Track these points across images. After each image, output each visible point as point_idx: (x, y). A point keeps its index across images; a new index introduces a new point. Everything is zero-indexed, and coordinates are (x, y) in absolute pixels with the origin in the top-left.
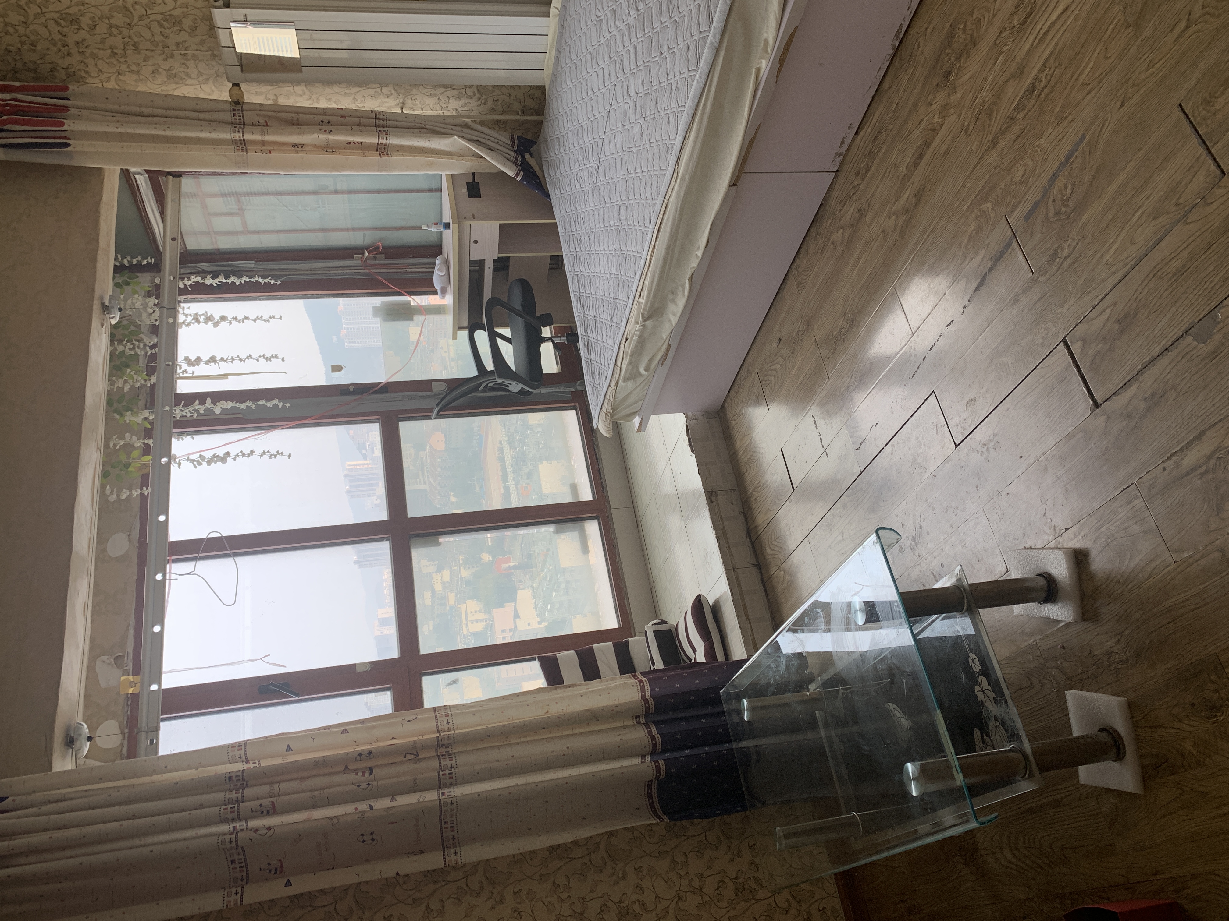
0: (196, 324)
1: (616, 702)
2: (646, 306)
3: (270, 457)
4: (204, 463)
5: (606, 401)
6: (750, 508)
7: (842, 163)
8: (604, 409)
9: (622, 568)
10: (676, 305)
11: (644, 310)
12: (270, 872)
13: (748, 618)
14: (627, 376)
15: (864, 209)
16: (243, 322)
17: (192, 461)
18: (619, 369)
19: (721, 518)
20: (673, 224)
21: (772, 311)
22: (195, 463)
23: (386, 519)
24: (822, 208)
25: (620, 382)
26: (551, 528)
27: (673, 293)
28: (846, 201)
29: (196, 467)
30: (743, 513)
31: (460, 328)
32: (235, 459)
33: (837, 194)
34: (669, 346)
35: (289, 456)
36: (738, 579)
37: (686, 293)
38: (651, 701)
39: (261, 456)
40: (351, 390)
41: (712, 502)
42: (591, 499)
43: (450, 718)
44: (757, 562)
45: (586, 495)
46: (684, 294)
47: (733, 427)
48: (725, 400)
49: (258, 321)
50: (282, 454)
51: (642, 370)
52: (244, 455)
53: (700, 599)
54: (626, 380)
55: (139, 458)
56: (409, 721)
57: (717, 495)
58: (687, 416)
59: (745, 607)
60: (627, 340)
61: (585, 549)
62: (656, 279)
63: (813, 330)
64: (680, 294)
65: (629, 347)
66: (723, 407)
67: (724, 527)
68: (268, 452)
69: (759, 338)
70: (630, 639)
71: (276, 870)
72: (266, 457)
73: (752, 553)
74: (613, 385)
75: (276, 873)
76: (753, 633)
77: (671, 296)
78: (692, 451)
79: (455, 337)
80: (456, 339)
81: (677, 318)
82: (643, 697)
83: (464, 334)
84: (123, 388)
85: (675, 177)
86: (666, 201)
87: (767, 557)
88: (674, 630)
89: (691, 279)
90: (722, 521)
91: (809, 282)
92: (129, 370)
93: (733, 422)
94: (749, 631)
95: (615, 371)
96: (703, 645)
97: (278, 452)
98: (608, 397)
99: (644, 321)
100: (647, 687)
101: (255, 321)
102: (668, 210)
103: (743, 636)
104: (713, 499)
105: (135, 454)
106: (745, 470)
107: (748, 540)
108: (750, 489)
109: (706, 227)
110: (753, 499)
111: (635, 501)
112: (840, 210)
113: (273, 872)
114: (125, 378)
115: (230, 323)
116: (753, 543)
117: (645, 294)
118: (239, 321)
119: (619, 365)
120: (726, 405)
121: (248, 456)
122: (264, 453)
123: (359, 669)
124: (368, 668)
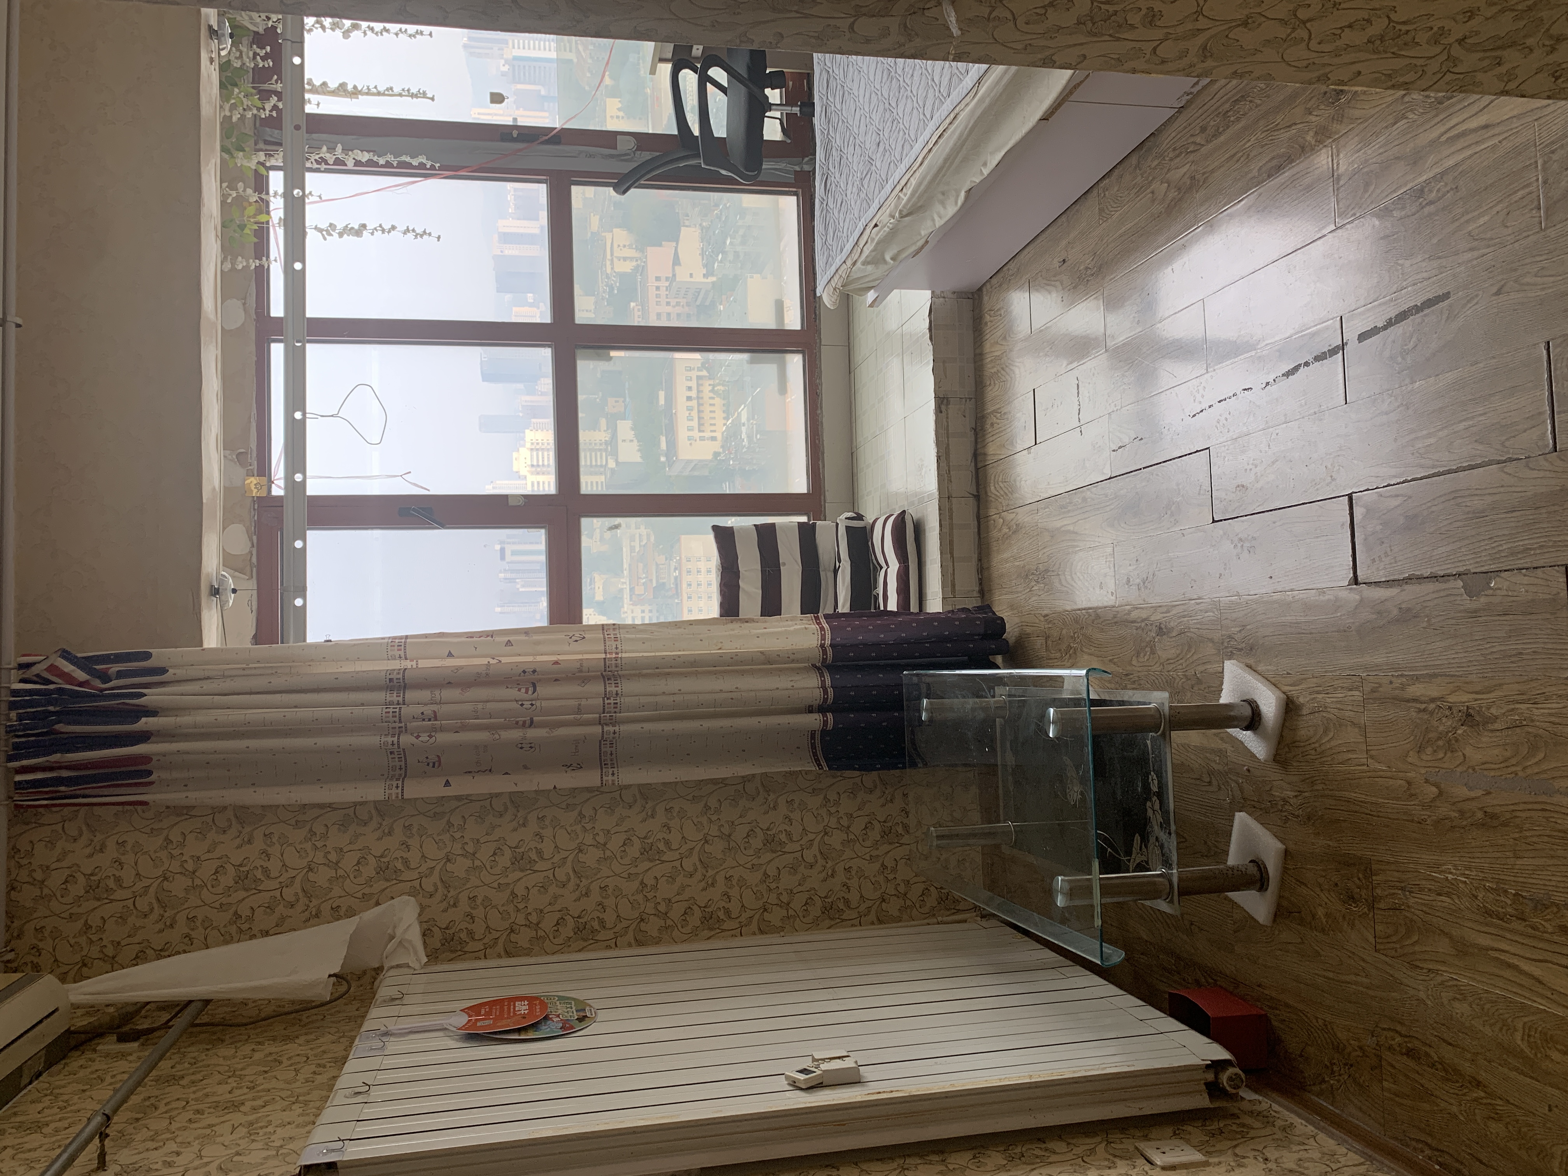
0: (320, 29)
2: (906, 204)
3: (416, 236)
4: (336, 235)
5: (837, 276)
6: (983, 429)
7: (1189, 103)
8: (833, 283)
9: (822, 423)
10: (945, 208)
11: (904, 207)
12: (428, 765)
13: (952, 556)
14: (869, 260)
16: (382, 34)
17: (320, 230)
18: (859, 250)
19: (948, 433)
20: (959, 138)
21: (1064, 218)
22: (324, 233)
23: (549, 322)
24: (1152, 139)
25: (859, 264)
26: (745, 356)
27: (943, 194)
29: (325, 239)
30: (975, 430)
31: (662, 60)
32: (372, 234)
33: (1173, 134)
34: (927, 242)
35: (439, 238)
36: (951, 510)
37: (960, 203)
38: (830, 652)
39: (405, 233)
40: (515, 136)
41: (941, 412)
42: (799, 328)
43: (618, 643)
44: (978, 492)
45: (793, 321)
46: (956, 203)
47: (986, 323)
48: (984, 284)
49: (401, 35)
50: (430, 234)
51: (888, 258)
52: (383, 231)
54: (865, 263)
55: (255, 216)
56: (576, 641)
57: (948, 404)
58: (933, 292)
59: (951, 543)
60: (876, 225)
61: (783, 388)
62: (925, 183)
63: (1103, 279)
64: (952, 199)
65: (877, 235)
66: (980, 289)
67: (948, 445)
68: (413, 230)
69: (1040, 239)
70: (818, 523)
71: (434, 763)
72: (411, 235)
73: (974, 480)
74: (849, 262)
75: (434, 767)
76: (954, 574)
77: (940, 197)
78: (931, 339)
79: (653, 71)
80: (654, 74)
81: (942, 222)
82: (822, 646)
83: (666, 69)
84: (231, 117)
85: (972, 94)
86: (956, 111)
87: (989, 494)
88: (868, 527)
89: (969, 192)
90: (948, 438)
91: (1114, 217)
92: (236, 90)
93: (987, 318)
94: (950, 570)
95: (855, 251)
96: (898, 565)
97: (425, 232)
98: (840, 272)
99: (902, 217)
100: (828, 636)
101: (397, 34)
102: (957, 122)
103: (943, 575)
104: (943, 408)
105: (251, 210)
106: (988, 383)
107: (973, 464)
108: (990, 408)
109: (998, 149)
110: (989, 422)
111: (851, 338)
113: (431, 765)
114: (233, 101)
115: (365, 33)
116: (977, 469)
117: (909, 191)
118: (377, 34)
119: (861, 246)
120: (984, 289)
121: (389, 232)
122: (407, 231)
123: (511, 502)
124: (521, 502)
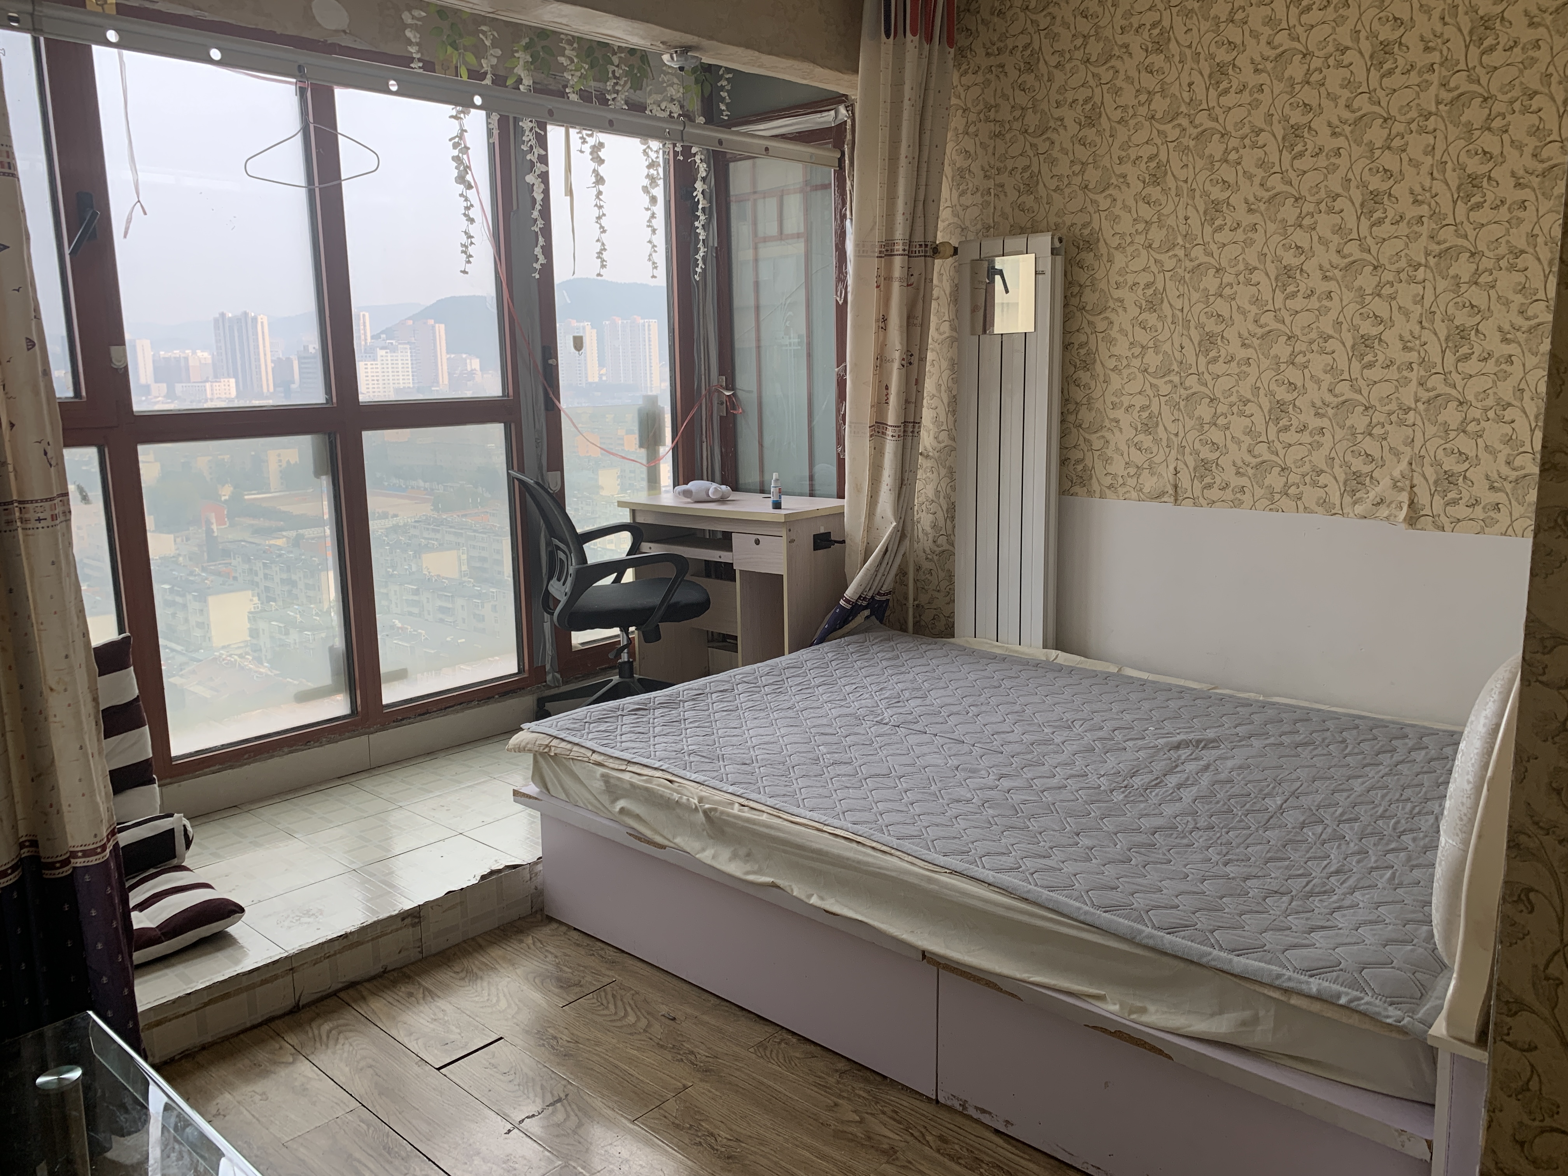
0: (647, 163)
1: (65, 808)
2: (729, 815)
3: (463, 245)
4: (456, 152)
5: (569, 746)
6: (394, 983)
7: (950, 1109)
8: (555, 742)
9: (272, 757)
10: (730, 860)
11: (722, 813)
13: (206, 1005)
14: (612, 781)
15: (897, 1159)
16: (648, 226)
17: (461, 136)
18: (623, 767)
19: (377, 937)
20: (859, 862)
21: (713, 1000)
22: (457, 140)
23: (360, 400)
24: (878, 1078)
25: (602, 770)
26: (339, 643)
27: (748, 855)
28: (900, 1123)
29: (450, 140)
30: (384, 972)
31: (633, 512)
32: (461, 195)
33: (905, 1104)
34: (663, 847)
35: (465, 272)
36: (276, 977)
37: (751, 878)
38: (67, 871)
39: (466, 233)
40: (550, 362)
41: (403, 919)
42: (384, 702)
43: (49, 522)
44: (304, 1006)
45: (391, 694)
46: (748, 873)
47: (521, 941)
48: (561, 923)
49: (650, 246)
50: (469, 262)
51: (621, 803)
52: (467, 208)
53: (235, 912)
54: (606, 778)
55: (465, 63)
56: (46, 454)
57: (414, 925)
58: (535, 863)
59: (226, 996)
60: (671, 781)
61: (305, 697)
62: (773, 832)
63: (701, 1080)
64: (748, 867)
65: (659, 785)
66: (551, 919)
67: (362, 944)
68: (472, 243)
69: (669, 979)
72: (464, 239)
73: (319, 995)
74: (595, 757)
76: (177, 1017)
77: (742, 851)
78: (483, 877)
79: (621, 504)
80: (619, 506)
81: (709, 861)
82: (73, 855)
83: (625, 517)
84: (564, 55)
85: (931, 867)
86: (893, 851)
87: (314, 1025)
88: (175, 862)
89: (774, 885)
90: (373, 939)
91: (770, 1065)
92: (587, 67)
93: (530, 941)
94: (184, 1010)
95: (618, 762)
96: (153, 925)
97: (471, 256)
98: (576, 748)
99: (706, 813)
100: (93, 860)
101: (650, 242)
102: (879, 855)
103: (174, 1002)
104: (408, 921)
105: (471, 58)
106: (457, 969)
107: (340, 985)
108: (427, 982)
109: (856, 912)
110: (410, 988)
111: (381, 770)
112: (884, 1113)
114: (576, 60)
115: (647, 209)
116: (335, 994)
117: (747, 814)
118: (649, 221)
119: (629, 769)
120: (554, 926)
121: (465, 214)
122: (470, 237)
123: (114, 350)
124: (116, 364)
